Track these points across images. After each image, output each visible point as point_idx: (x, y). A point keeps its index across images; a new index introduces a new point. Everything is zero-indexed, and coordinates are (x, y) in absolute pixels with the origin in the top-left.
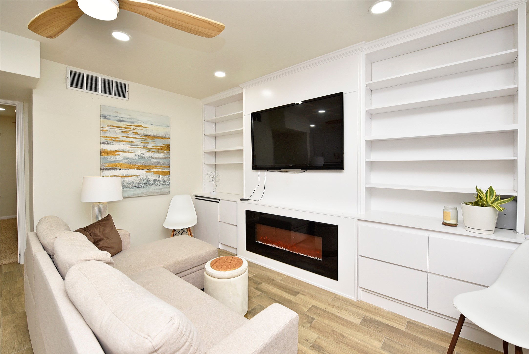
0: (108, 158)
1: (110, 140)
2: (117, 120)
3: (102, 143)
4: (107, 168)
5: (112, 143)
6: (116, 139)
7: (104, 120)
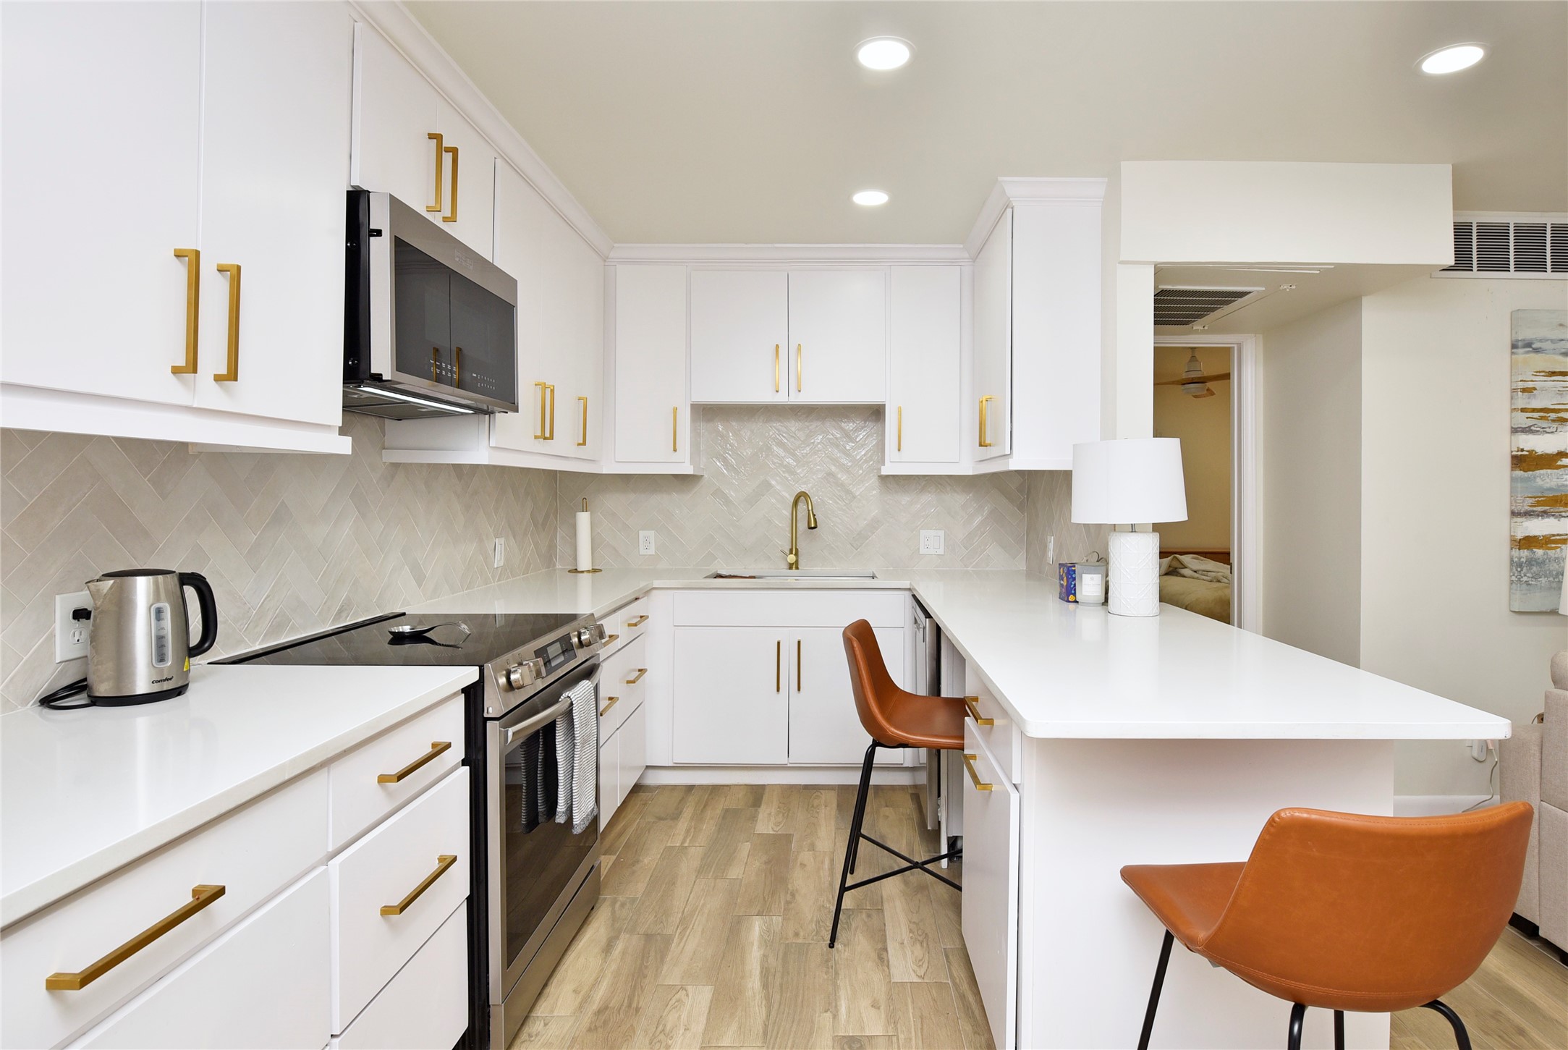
0: (1538, 480)
1: (1542, 418)
2: (1563, 350)
3: (1522, 432)
4: (1533, 511)
5: (1548, 430)
6: (1559, 415)
7: (1528, 355)
